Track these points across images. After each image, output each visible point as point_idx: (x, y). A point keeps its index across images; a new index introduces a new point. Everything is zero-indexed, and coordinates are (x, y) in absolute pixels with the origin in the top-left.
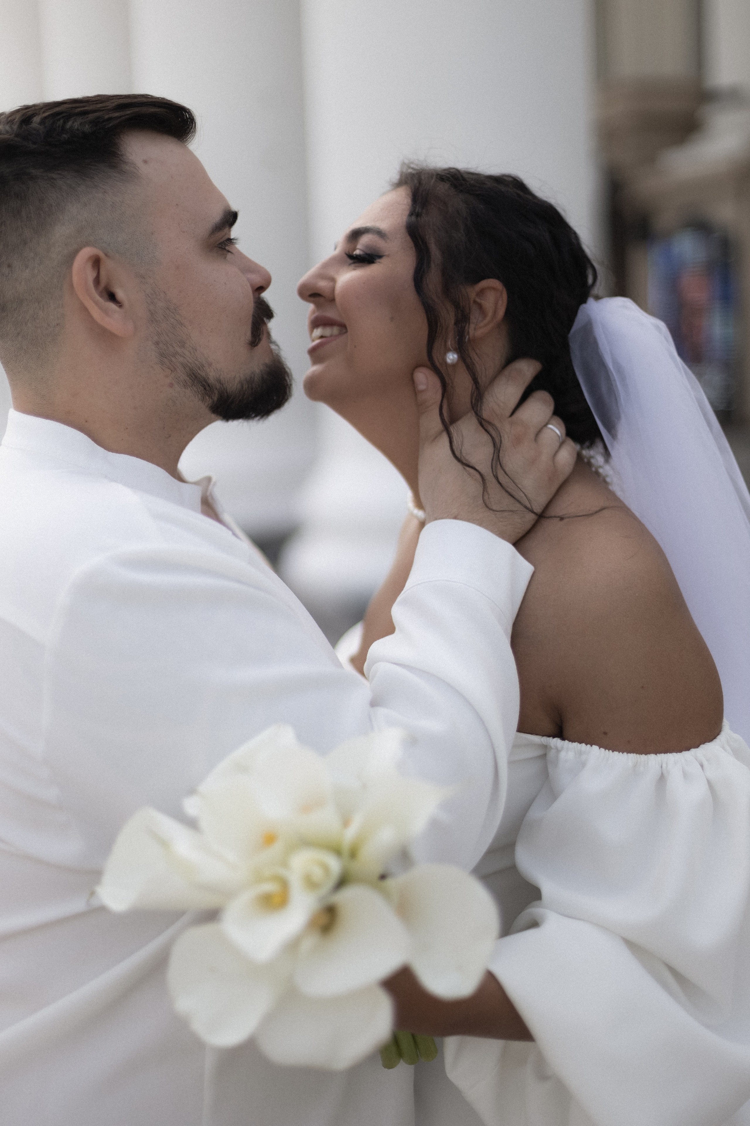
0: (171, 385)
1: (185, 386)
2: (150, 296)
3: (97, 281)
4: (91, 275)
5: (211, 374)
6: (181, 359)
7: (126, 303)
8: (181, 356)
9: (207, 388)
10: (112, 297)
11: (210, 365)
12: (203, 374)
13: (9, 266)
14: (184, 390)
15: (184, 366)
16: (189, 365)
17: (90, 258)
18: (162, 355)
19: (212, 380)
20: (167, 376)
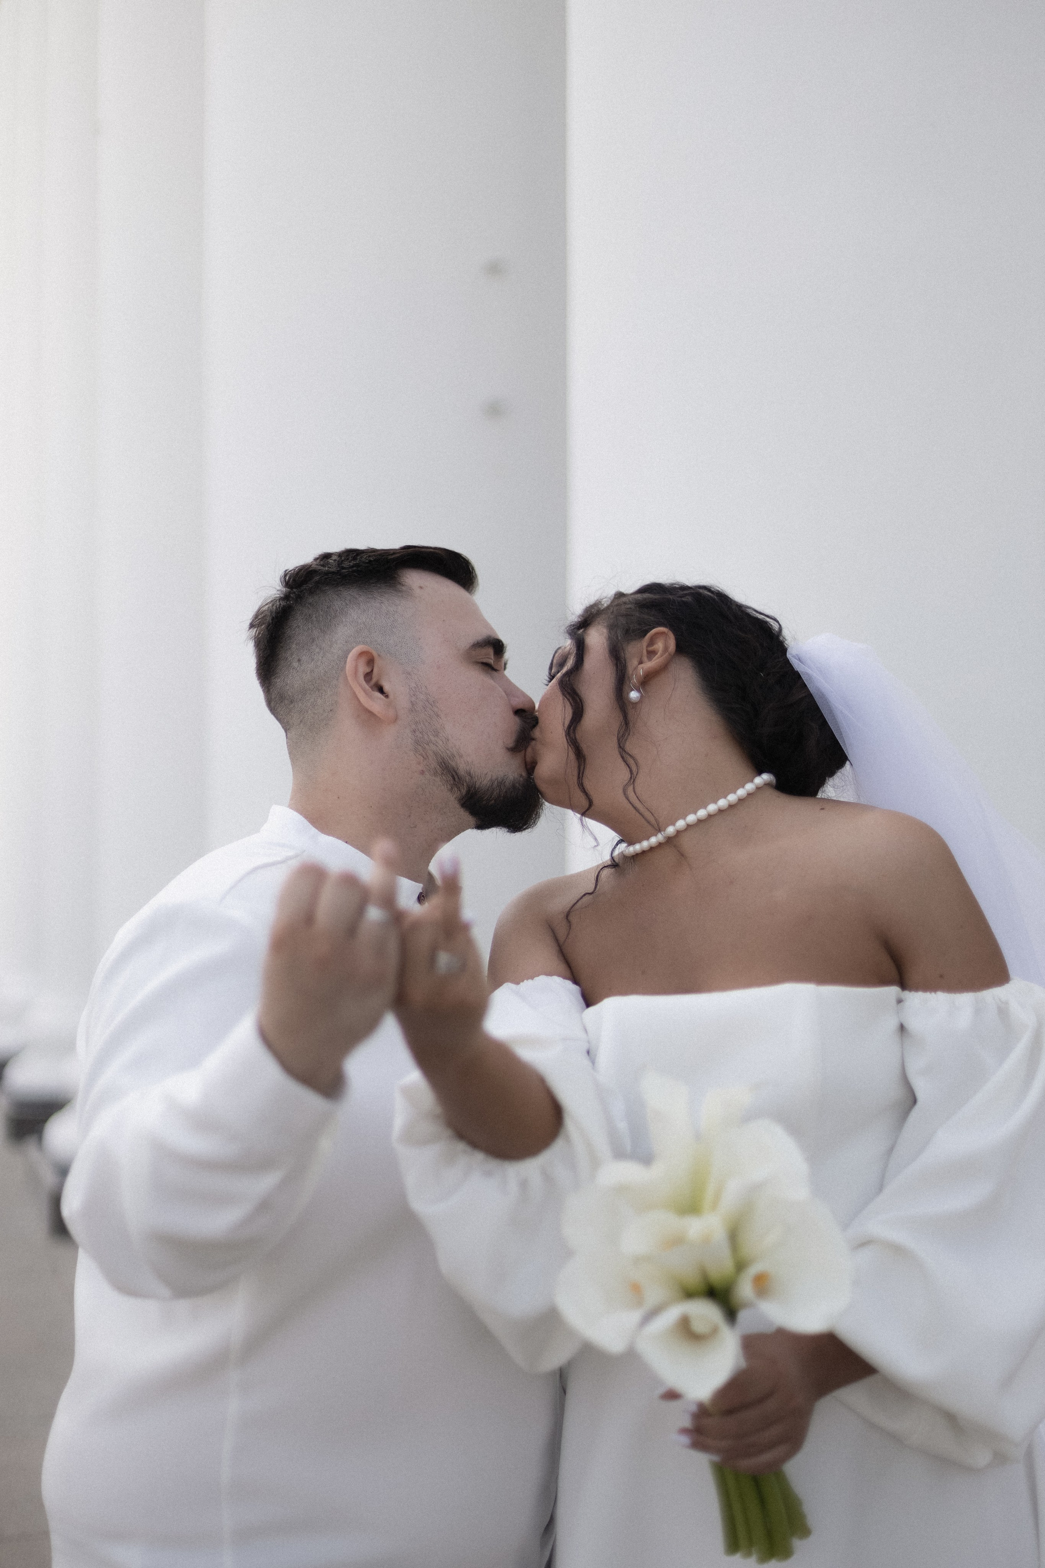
0: (422, 772)
1: (435, 774)
2: (413, 689)
3: (368, 676)
4: (363, 669)
5: (461, 765)
6: (434, 748)
7: (391, 696)
8: (434, 744)
9: (457, 780)
10: (381, 690)
11: (461, 756)
12: (453, 764)
13: (299, 660)
14: (434, 778)
15: (435, 754)
16: (441, 753)
17: (362, 654)
18: (417, 742)
19: (462, 772)
20: (419, 763)
